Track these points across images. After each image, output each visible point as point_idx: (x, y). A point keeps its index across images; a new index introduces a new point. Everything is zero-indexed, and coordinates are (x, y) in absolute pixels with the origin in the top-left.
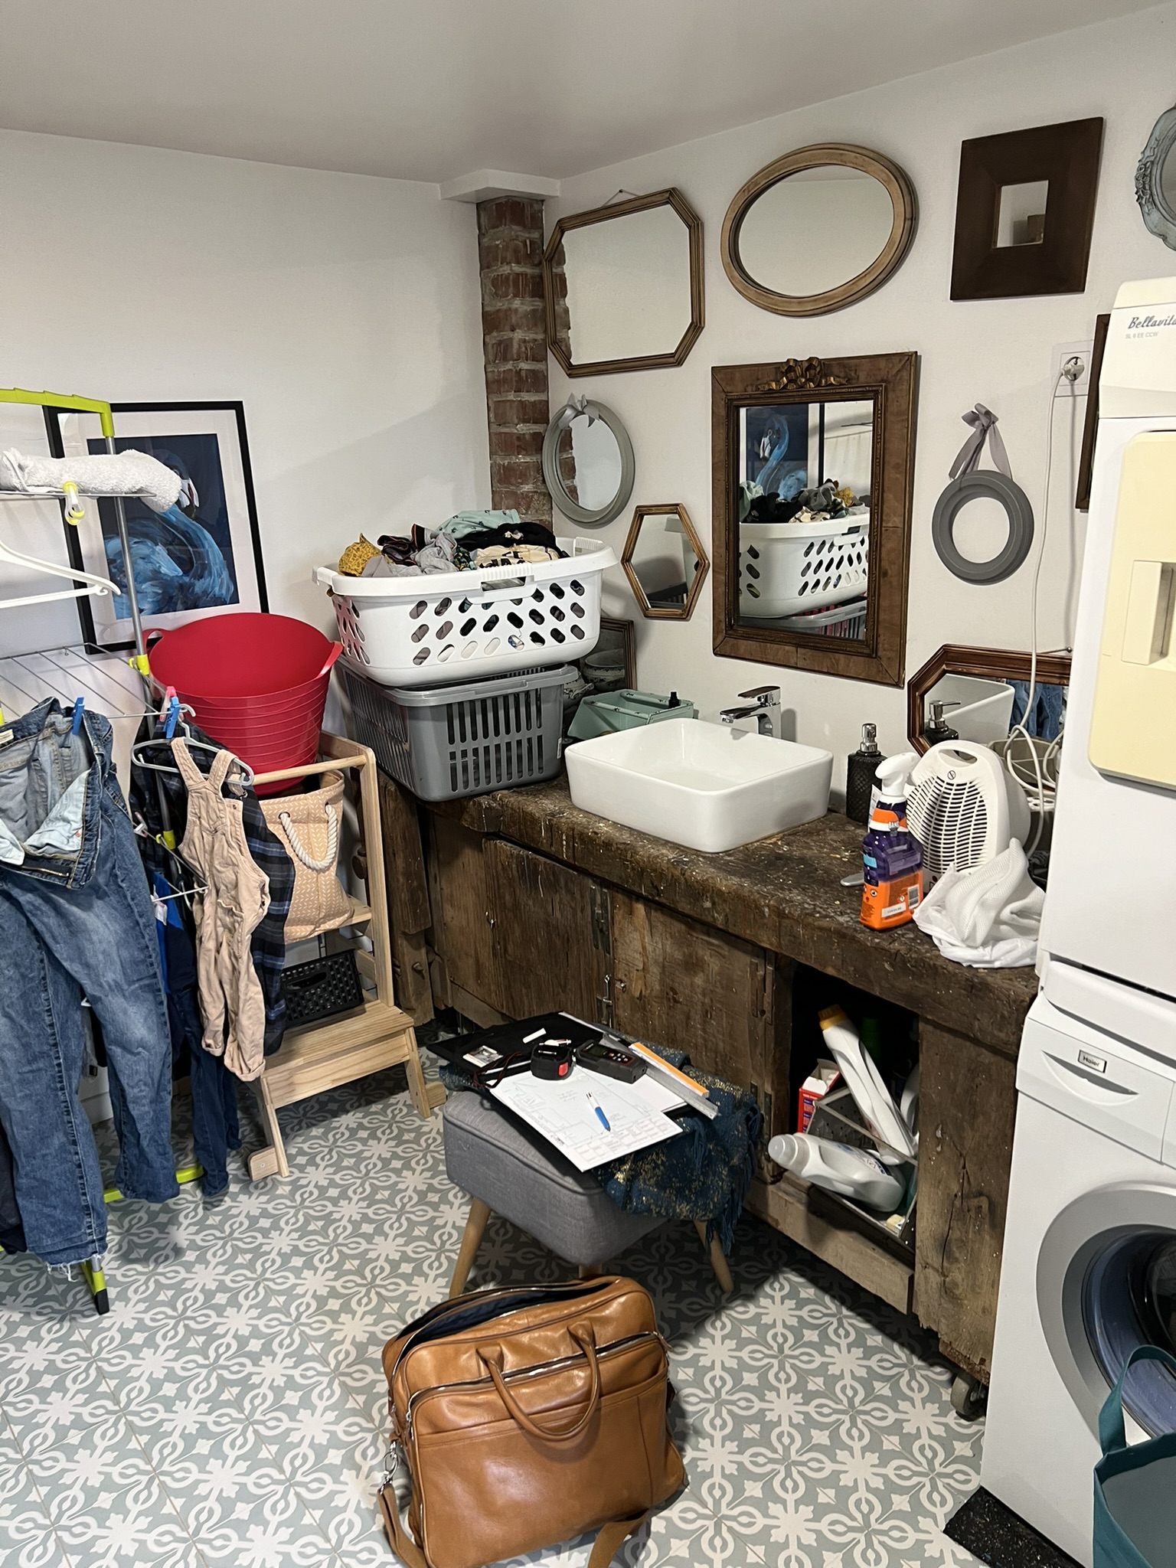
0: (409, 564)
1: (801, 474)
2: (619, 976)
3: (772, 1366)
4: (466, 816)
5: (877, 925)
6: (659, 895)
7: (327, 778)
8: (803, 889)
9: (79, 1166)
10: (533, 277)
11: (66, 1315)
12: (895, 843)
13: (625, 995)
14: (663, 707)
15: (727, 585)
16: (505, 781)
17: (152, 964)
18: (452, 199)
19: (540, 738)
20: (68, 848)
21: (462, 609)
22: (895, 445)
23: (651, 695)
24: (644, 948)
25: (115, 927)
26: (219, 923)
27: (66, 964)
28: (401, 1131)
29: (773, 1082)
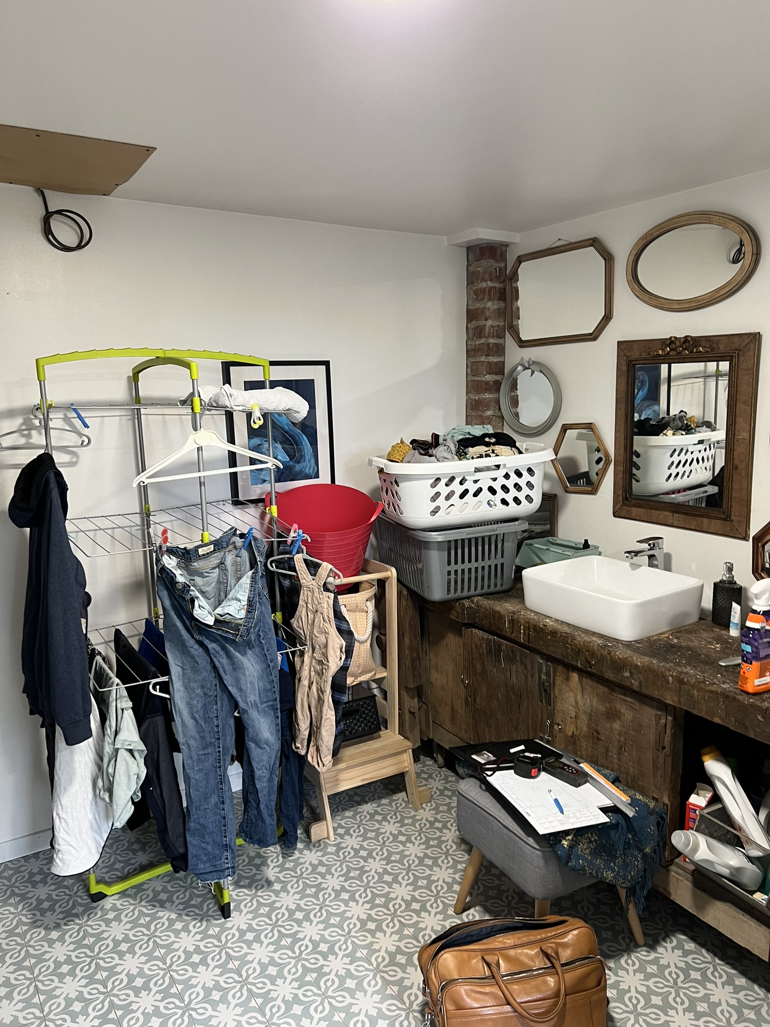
0: (431, 456)
1: (656, 408)
2: (557, 721)
3: (671, 993)
4: (453, 612)
5: (751, 690)
6: (590, 667)
7: (363, 585)
8: (694, 666)
9: (224, 818)
10: (500, 289)
11: (203, 917)
12: (764, 636)
13: (561, 734)
14: (580, 549)
15: (624, 472)
16: (479, 591)
17: (275, 692)
18: (453, 245)
19: (502, 564)
20: (238, 617)
21: (461, 483)
22: (744, 388)
23: (569, 541)
24: (577, 703)
25: (257, 667)
26: (312, 669)
27: (230, 688)
28: (403, 818)
29: (669, 796)
